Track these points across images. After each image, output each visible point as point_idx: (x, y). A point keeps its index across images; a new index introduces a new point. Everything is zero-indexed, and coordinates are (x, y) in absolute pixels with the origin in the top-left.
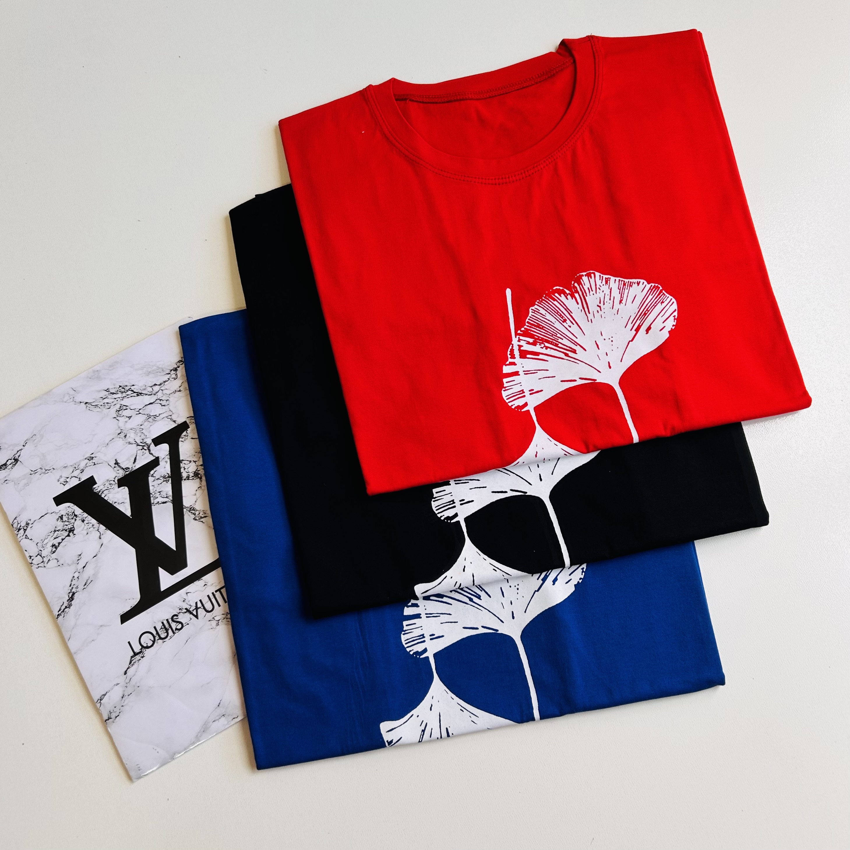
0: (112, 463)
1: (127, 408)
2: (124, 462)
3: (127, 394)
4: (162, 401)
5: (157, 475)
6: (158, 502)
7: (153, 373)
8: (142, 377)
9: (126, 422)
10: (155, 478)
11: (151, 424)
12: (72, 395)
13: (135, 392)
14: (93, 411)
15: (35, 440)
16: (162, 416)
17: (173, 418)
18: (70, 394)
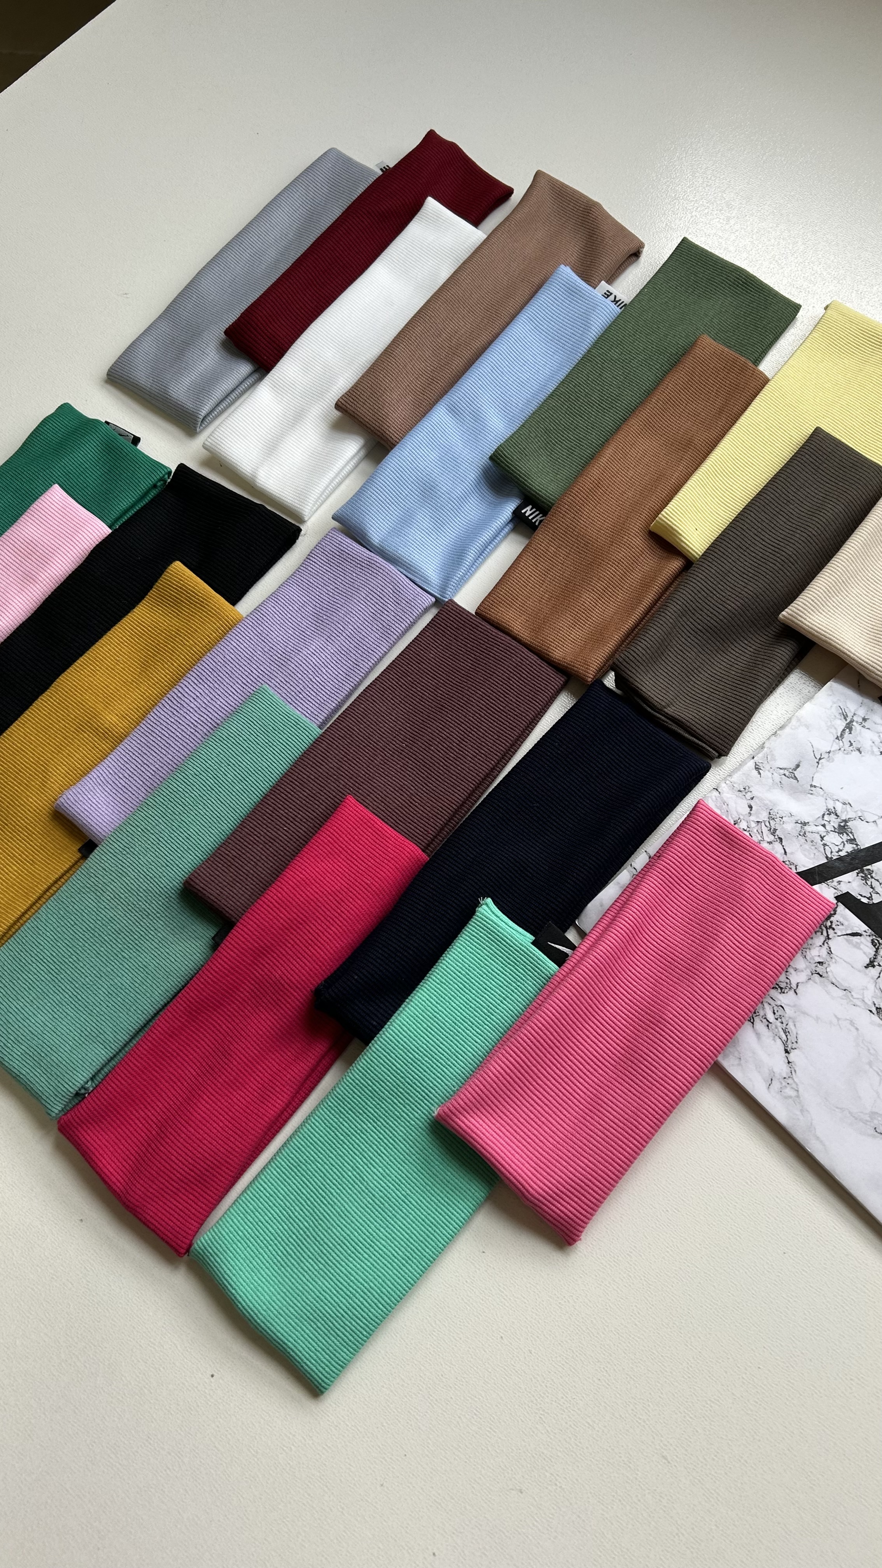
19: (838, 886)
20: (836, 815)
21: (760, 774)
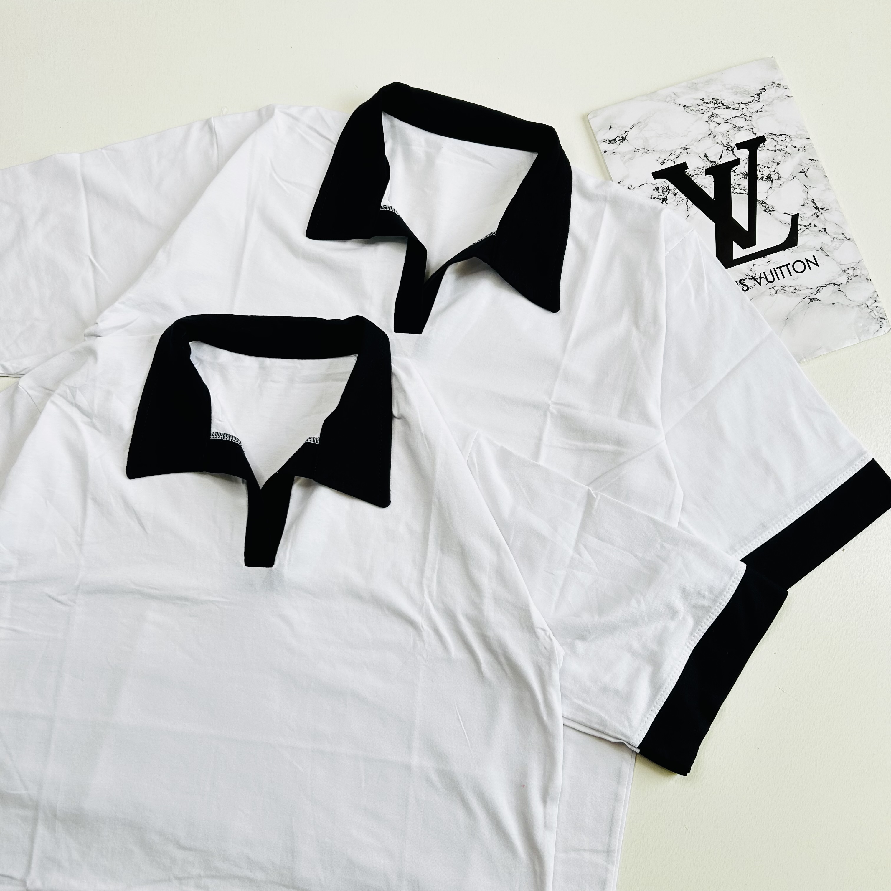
0: (702, 155)
1: (717, 116)
2: (711, 156)
3: (718, 105)
4: (746, 116)
5: (737, 172)
6: (737, 192)
7: (741, 94)
8: (732, 95)
9: (716, 126)
10: (735, 173)
11: (735, 132)
12: (673, 98)
13: (724, 105)
14: (690, 113)
15: (640, 126)
16: (745, 128)
17: (753, 131)
18: (671, 97)
19: (744, 162)
20: (777, 179)
21: (810, 159)
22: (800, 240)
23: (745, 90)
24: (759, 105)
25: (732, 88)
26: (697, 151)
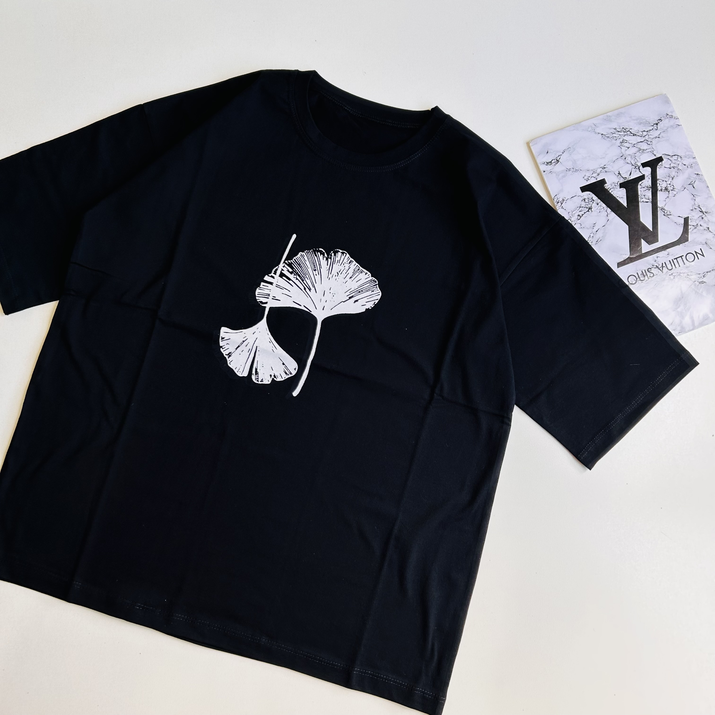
0: (617, 173)
1: (627, 142)
2: (624, 173)
3: (627, 133)
4: (648, 141)
5: (643, 185)
6: (643, 201)
7: (643, 124)
8: (637, 125)
9: (626, 150)
10: (641, 186)
11: (641, 154)
12: (593, 128)
13: (632, 133)
14: (606, 140)
15: (569, 151)
16: (648, 151)
17: (654, 153)
19: (648, 177)
20: (672, 190)
21: (695, 174)
22: (691, 237)
23: (647, 121)
24: (658, 132)
25: (637, 120)
26: (612, 170)
